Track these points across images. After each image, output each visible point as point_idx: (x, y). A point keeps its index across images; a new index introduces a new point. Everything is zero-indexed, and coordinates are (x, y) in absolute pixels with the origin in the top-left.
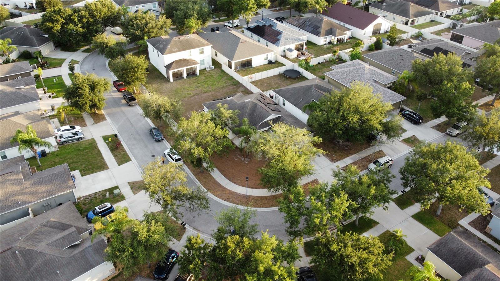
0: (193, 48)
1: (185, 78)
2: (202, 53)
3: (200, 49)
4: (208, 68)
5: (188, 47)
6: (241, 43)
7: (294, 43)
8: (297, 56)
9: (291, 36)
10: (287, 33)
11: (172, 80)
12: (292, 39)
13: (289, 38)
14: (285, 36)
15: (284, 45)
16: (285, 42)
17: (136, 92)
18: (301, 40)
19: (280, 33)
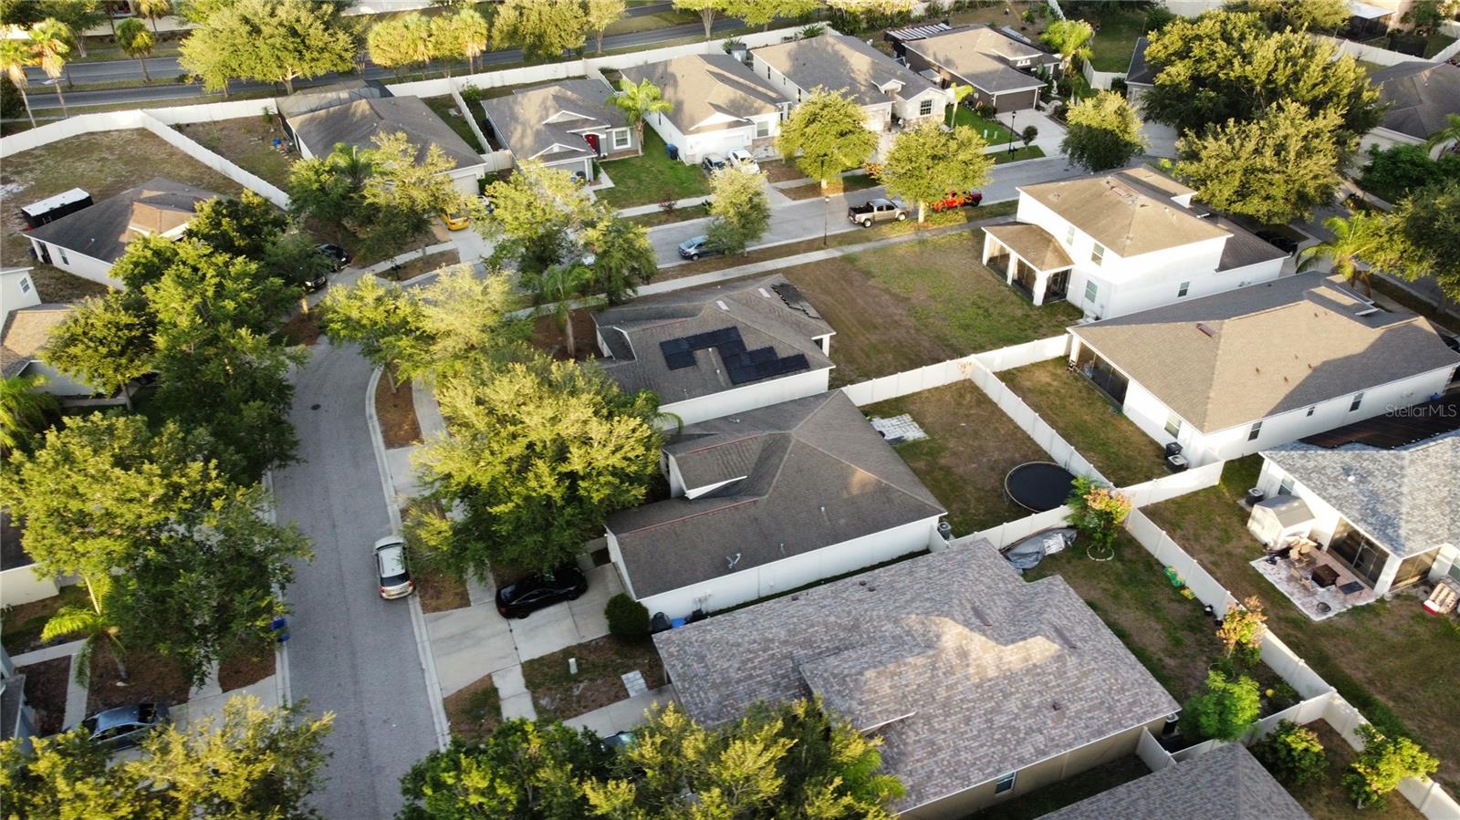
0: (1082, 227)
1: (1009, 283)
2: (1096, 259)
3: (1096, 246)
4: (1088, 316)
5: (1081, 216)
6: (1192, 325)
7: (1339, 503)
8: (1278, 547)
9: (1390, 485)
10: (1402, 468)
11: (985, 261)
12: (1361, 492)
13: (1362, 479)
14: (1375, 461)
15: (1291, 469)
16: (1320, 470)
17: (921, 218)
18: (1390, 531)
19: (1388, 447)
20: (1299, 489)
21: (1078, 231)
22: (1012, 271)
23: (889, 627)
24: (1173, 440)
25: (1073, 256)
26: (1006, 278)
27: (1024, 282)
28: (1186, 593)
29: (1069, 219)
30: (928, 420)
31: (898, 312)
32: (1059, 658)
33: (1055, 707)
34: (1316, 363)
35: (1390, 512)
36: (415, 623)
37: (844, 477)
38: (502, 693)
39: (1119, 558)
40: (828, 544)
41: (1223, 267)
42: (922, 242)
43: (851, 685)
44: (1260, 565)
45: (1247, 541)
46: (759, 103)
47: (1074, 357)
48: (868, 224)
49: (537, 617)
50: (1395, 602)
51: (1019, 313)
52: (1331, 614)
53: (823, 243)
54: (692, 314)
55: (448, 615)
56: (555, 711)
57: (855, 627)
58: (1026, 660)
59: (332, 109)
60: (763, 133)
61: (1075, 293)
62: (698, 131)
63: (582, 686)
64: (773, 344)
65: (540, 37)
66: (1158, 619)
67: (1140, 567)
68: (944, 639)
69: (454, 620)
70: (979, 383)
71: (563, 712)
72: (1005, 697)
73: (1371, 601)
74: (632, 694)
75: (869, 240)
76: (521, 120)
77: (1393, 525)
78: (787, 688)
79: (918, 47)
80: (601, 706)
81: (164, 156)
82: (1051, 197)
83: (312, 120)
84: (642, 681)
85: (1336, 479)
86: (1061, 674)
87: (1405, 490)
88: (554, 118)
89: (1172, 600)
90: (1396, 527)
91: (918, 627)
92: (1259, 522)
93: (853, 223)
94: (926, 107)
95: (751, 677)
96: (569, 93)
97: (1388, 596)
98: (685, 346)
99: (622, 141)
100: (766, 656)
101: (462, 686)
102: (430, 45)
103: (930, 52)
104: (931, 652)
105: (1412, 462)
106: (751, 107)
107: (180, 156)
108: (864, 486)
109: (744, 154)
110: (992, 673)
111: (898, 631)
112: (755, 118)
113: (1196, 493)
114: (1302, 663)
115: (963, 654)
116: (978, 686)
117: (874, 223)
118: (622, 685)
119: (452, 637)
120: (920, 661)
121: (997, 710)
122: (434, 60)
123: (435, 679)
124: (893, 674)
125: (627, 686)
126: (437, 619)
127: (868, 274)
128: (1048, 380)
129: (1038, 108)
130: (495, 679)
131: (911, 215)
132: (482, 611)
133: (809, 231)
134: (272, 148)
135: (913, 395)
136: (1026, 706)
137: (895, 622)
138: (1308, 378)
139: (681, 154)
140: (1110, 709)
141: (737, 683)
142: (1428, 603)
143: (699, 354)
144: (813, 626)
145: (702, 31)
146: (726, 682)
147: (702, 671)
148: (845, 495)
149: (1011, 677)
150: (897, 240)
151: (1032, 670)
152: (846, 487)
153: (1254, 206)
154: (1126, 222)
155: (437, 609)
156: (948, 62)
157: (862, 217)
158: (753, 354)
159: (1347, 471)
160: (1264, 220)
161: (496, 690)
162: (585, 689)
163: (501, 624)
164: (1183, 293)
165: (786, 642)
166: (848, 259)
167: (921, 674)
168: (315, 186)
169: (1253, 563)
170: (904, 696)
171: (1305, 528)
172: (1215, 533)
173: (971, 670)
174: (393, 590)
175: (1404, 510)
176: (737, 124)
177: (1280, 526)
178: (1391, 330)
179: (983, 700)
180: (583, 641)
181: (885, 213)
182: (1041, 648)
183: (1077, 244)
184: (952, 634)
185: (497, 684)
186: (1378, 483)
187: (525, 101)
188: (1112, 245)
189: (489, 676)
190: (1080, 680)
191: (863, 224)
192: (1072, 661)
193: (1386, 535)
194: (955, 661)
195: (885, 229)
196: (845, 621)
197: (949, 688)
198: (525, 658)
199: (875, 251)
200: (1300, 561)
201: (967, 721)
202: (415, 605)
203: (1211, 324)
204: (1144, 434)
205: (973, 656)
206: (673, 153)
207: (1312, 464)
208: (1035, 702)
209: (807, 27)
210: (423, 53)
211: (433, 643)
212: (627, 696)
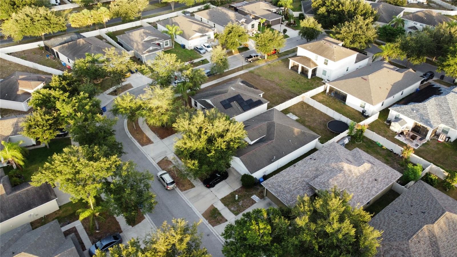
0: (320, 55)
1: (299, 73)
2: (326, 64)
3: (325, 60)
4: (325, 80)
5: (320, 52)
6: (360, 78)
7: (413, 118)
8: (400, 132)
9: (424, 112)
10: (426, 107)
11: (290, 68)
12: (418, 114)
13: (417, 111)
14: (419, 106)
15: (398, 111)
16: (406, 111)
17: (266, 58)
18: (428, 123)
19: (420, 102)
20: (401, 116)
21: (319, 57)
22: (300, 70)
23: (327, 168)
24: (363, 109)
25: (317, 64)
26: (298, 72)
27: (304, 72)
28: (384, 147)
29: (316, 53)
30: (297, 114)
31: (274, 85)
32: (372, 167)
33: (376, 180)
34: (392, 84)
35: (427, 118)
36: (181, 195)
37: (292, 131)
38: (219, 209)
39: (363, 142)
40: (295, 150)
41: (356, 62)
42: (269, 65)
43: (327, 184)
44: (397, 137)
45: (391, 132)
46: (207, 29)
47: (328, 91)
48: (252, 61)
49: (217, 186)
50: (431, 141)
51: (306, 81)
52: (419, 147)
53: (242, 68)
54: (226, 92)
55: (189, 191)
56: (237, 210)
57: (317, 170)
58: (365, 169)
59: (69, 43)
60: (209, 38)
61: (319, 74)
62: (192, 39)
63: (241, 202)
64: (251, 98)
65: (126, 14)
66: (380, 155)
67: (370, 143)
68: (344, 168)
69: (192, 192)
70: (306, 101)
71: (239, 210)
72: (364, 180)
73: (426, 142)
74: (257, 201)
75: (254, 66)
76: (134, 40)
77: (429, 121)
78: (306, 189)
79: (242, 8)
80: (250, 206)
81: (8, 65)
82: (308, 48)
83: (63, 47)
84: (257, 197)
85: (411, 112)
86: (374, 171)
87: (428, 112)
88: (146, 39)
89: (381, 150)
90: (430, 122)
91: (336, 166)
92: (393, 126)
93: (247, 62)
94: (253, 26)
95: (296, 188)
96: (147, 31)
97: (429, 140)
98: (227, 102)
99: (167, 44)
100: (298, 182)
101: (206, 210)
102: (92, 20)
103: (246, 10)
104: (343, 172)
105: (428, 105)
106: (205, 30)
107: (14, 64)
108: (298, 133)
109: (207, 45)
110: (358, 175)
111: (330, 168)
112: (207, 34)
113: (373, 122)
114: (422, 159)
115: (350, 171)
116: (357, 178)
117: (253, 61)
118: (253, 200)
119: (195, 197)
120: (341, 175)
121: (363, 184)
122: (94, 24)
123: (196, 210)
124: (336, 179)
125: (254, 200)
126: (187, 193)
127: (259, 76)
128: (322, 98)
129: (282, 24)
130: (214, 205)
131: (263, 57)
132: (199, 187)
133: (236, 65)
134: (47, 58)
135: (289, 107)
136: (369, 181)
137: (328, 166)
138: (392, 88)
139: (187, 47)
140: (388, 178)
141: (294, 190)
142: (439, 140)
143: (232, 103)
144: (306, 172)
145: (171, 8)
146: (291, 191)
147: (282, 190)
148: (294, 136)
149: (363, 175)
150: (262, 65)
151: (367, 172)
152: (294, 134)
153: (356, 45)
154: (332, 52)
155: (185, 190)
156: (253, 12)
157: (250, 60)
158: (246, 101)
159: (413, 110)
160: (360, 48)
161: (216, 209)
162: (242, 203)
163: (208, 190)
164: (347, 70)
165: (301, 177)
166: (251, 72)
167: (342, 178)
168: (85, 68)
169: (395, 137)
170: (341, 185)
171: (405, 126)
172: (383, 131)
173: (354, 175)
174: (170, 187)
175: (430, 117)
176: (203, 36)
177: (400, 126)
178: (405, 73)
179: (359, 182)
180: (235, 190)
181: (256, 57)
182: (367, 166)
183: (319, 60)
184: (346, 166)
185: (216, 207)
186: (421, 111)
187: (133, 35)
188: (331, 59)
189: (212, 205)
190: (378, 173)
191: (250, 62)
192: (375, 168)
193: (428, 124)
194: (349, 173)
195: (257, 62)
196: (314, 169)
197: (350, 180)
198: (220, 198)
199: (258, 69)
200: (406, 134)
201: (357, 188)
202: (178, 190)
203: (365, 77)
204: (354, 109)
205: (353, 171)
206: (183, 47)
207: (403, 109)
208: (371, 180)
209: (205, 5)
210: (90, 22)
211: (190, 199)
212: (256, 202)
